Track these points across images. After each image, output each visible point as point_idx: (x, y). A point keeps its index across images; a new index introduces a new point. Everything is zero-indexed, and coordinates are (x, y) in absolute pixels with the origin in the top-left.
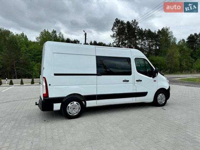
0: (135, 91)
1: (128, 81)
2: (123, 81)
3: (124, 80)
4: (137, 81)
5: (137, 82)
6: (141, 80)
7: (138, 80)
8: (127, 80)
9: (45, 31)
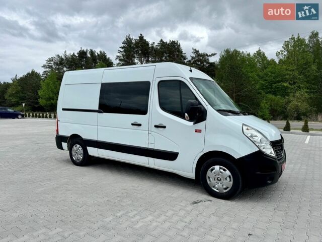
0: (151, 147)
1: (140, 125)
2: (133, 124)
3: (133, 122)
4: (156, 126)
5: (156, 128)
6: (164, 125)
7: (157, 124)
8: (139, 123)
9: (293, 38)
